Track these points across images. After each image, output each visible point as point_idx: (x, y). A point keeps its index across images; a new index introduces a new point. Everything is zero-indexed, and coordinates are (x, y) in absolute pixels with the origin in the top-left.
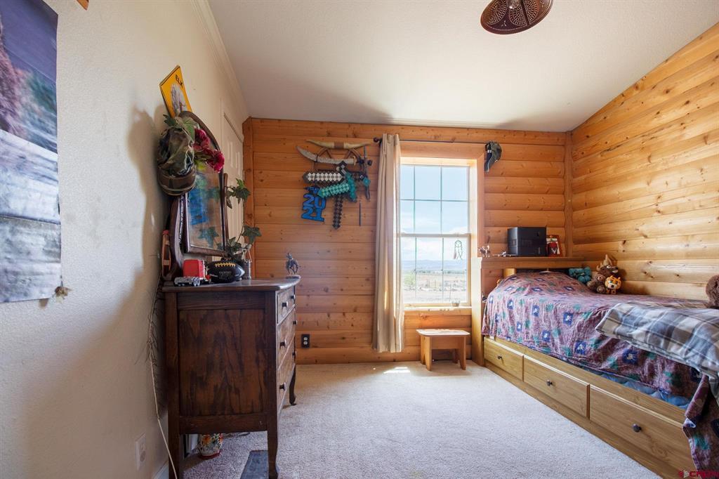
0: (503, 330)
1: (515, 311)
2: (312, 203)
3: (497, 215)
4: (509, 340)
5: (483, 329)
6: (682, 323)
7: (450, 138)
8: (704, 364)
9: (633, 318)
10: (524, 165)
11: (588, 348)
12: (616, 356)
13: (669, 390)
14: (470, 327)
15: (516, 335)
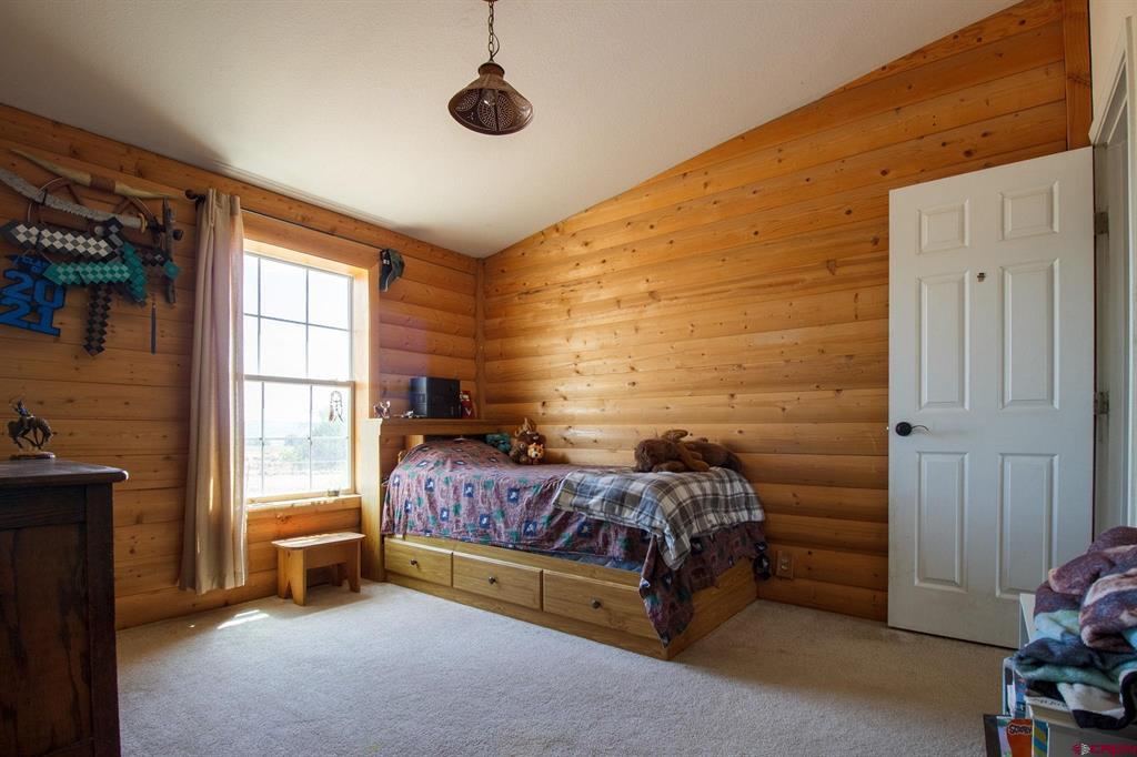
0: (418, 523)
1: (437, 493)
2: (30, 292)
3: (394, 356)
4: (428, 535)
5: (383, 526)
6: (631, 487)
7: (328, 227)
8: (653, 525)
9: (588, 487)
10: (430, 291)
11: (539, 527)
12: (570, 531)
13: (623, 556)
14: (358, 524)
15: (439, 526)
